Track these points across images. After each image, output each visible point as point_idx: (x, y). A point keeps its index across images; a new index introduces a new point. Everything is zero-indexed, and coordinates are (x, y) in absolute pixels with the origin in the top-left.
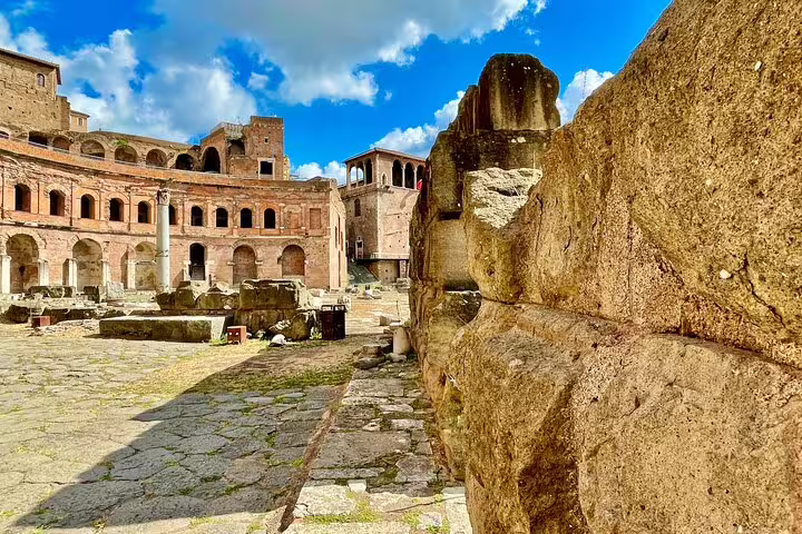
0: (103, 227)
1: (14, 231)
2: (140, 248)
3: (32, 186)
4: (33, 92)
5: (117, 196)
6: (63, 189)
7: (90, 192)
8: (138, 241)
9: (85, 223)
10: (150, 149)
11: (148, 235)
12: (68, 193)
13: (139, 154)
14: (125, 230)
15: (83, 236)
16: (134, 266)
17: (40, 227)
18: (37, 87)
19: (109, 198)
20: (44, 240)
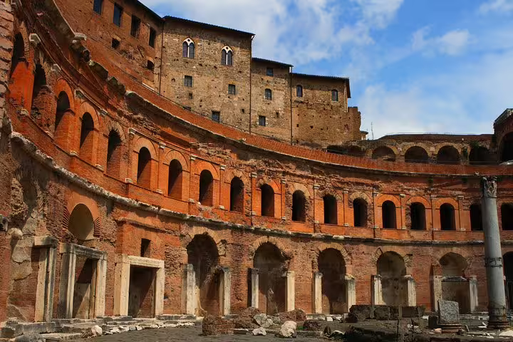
0: (405, 237)
1: (323, 246)
2: (445, 261)
3: (339, 197)
4: (329, 108)
5: (419, 199)
6: (365, 196)
7: (390, 198)
8: (441, 253)
9: (386, 235)
10: (440, 146)
11: (453, 244)
12: (369, 201)
13: (429, 154)
14: (428, 239)
15: (386, 249)
16: (440, 283)
17: (346, 241)
18: (332, 103)
19: (409, 202)
20: (350, 254)
